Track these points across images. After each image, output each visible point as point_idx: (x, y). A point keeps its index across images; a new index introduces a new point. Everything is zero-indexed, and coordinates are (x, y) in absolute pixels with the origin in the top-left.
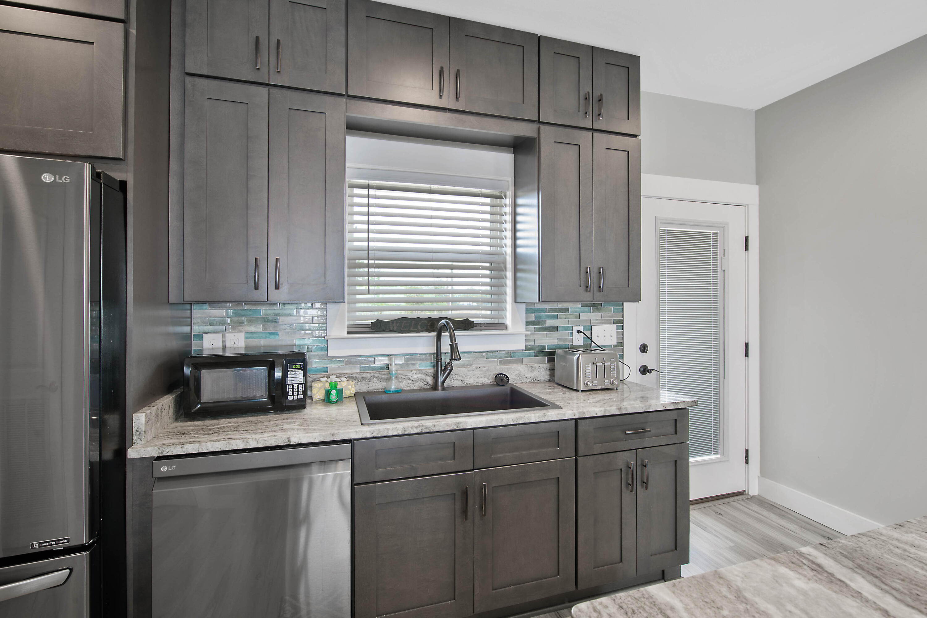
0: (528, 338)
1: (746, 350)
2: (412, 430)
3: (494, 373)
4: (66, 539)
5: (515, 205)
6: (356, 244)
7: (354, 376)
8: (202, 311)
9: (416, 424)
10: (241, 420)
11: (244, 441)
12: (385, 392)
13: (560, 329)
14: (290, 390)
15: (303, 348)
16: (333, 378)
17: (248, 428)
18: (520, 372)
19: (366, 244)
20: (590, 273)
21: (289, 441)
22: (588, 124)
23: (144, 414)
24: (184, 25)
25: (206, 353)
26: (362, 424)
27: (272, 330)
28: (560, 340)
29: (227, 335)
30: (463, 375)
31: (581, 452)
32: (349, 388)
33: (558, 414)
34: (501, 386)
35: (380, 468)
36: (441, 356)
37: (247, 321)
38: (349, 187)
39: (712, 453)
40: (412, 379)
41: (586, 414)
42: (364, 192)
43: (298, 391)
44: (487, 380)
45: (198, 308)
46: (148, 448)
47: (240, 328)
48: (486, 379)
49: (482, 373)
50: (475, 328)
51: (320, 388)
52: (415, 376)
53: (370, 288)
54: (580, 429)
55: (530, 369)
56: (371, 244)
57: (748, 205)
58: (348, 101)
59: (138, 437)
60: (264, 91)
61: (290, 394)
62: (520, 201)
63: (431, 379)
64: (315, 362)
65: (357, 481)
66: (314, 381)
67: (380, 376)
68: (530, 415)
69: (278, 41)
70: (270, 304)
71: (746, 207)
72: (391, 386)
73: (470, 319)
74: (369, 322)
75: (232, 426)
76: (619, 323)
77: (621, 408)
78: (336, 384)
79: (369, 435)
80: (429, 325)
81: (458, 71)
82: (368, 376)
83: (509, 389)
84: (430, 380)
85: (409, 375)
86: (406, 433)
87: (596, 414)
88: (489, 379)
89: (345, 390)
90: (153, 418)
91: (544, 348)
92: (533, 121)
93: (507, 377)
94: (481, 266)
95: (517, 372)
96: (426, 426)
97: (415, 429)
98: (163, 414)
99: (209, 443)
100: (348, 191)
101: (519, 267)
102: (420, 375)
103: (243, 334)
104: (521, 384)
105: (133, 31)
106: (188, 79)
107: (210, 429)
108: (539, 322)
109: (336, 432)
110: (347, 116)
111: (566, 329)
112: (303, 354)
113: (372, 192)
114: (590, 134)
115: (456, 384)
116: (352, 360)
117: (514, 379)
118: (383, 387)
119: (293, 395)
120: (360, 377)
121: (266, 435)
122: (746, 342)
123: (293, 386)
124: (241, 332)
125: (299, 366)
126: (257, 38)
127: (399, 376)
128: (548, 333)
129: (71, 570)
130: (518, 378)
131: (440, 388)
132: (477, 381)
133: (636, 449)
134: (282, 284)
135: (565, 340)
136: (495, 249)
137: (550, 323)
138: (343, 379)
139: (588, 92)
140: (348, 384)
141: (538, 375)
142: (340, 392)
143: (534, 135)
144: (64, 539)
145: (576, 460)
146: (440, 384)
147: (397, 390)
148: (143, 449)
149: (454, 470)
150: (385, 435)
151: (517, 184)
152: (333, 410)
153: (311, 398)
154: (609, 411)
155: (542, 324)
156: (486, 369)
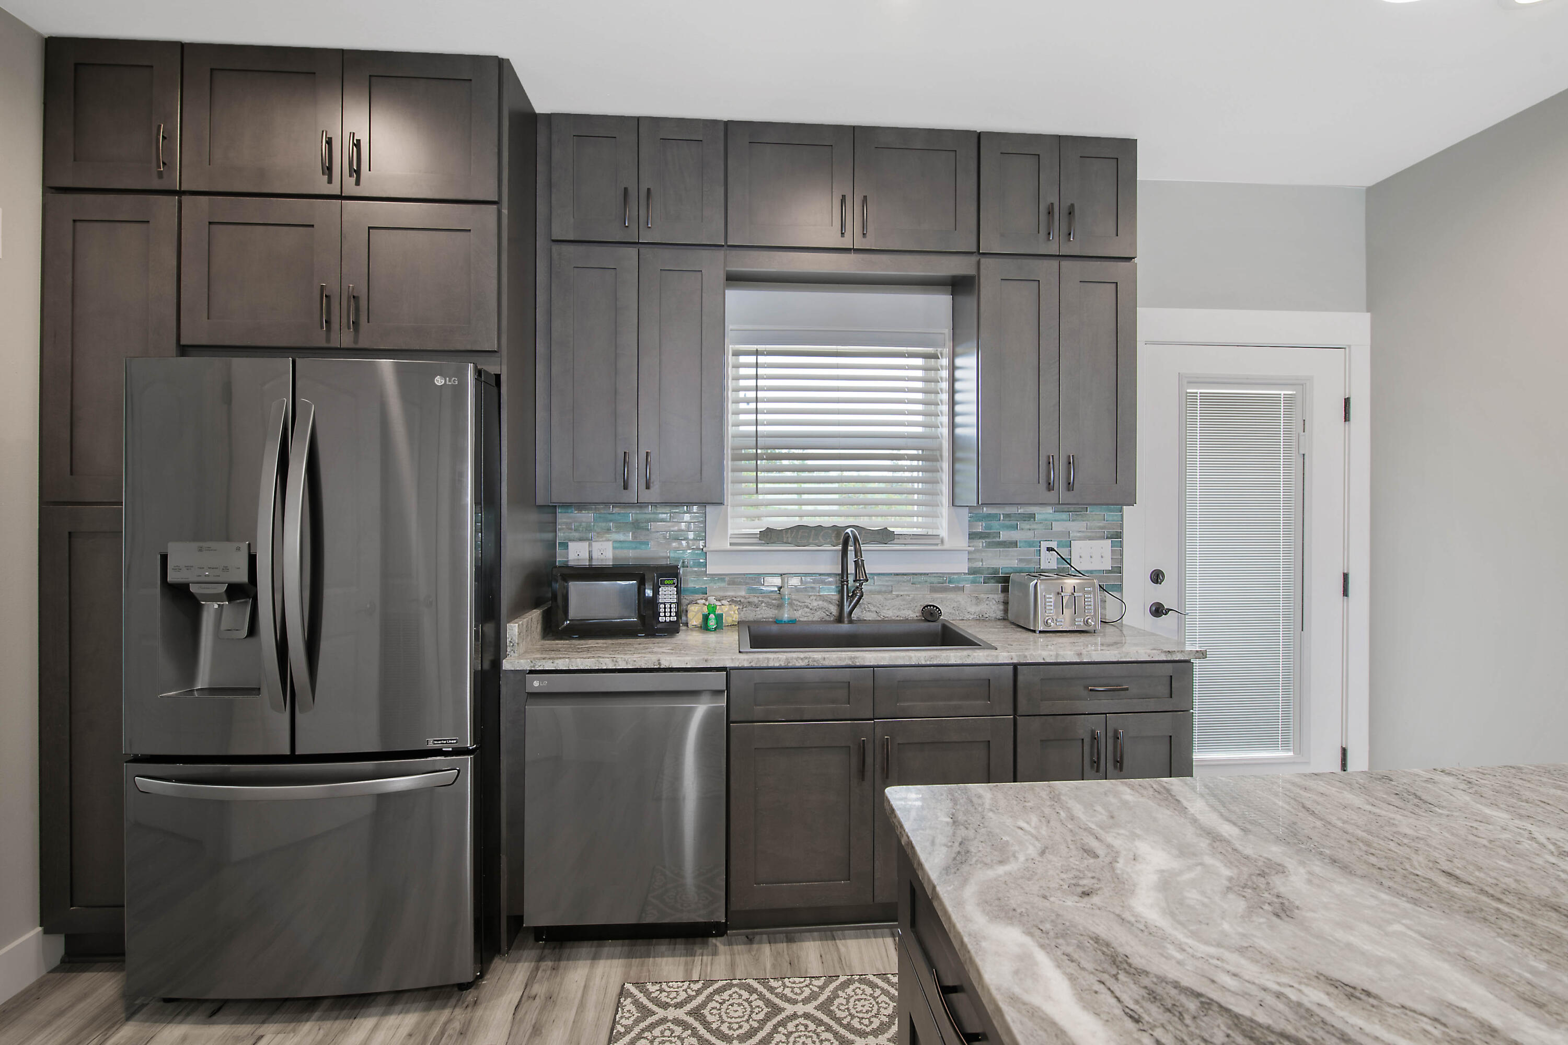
0: (974, 556)
1: (1344, 584)
2: (797, 662)
3: (922, 603)
4: (455, 740)
5: (953, 368)
6: (742, 428)
7: (739, 600)
8: (567, 514)
9: (802, 655)
10: (609, 641)
11: (613, 660)
12: (776, 622)
13: (1021, 544)
14: (662, 610)
15: (679, 561)
16: (712, 600)
17: (617, 649)
18: (960, 604)
19: (753, 428)
20: (1053, 464)
21: (659, 664)
22: (1053, 249)
23: (517, 625)
24: (550, 185)
25: (571, 564)
26: (740, 652)
27: (642, 538)
28: (1020, 560)
29: (594, 544)
30: (878, 605)
31: (1022, 709)
32: (731, 614)
33: (988, 656)
34: (929, 621)
35: (760, 705)
36: (847, 578)
37: (616, 527)
38: (733, 355)
39: (1280, 748)
40: (811, 607)
41: (1028, 658)
42: (752, 359)
43: (670, 612)
44: (912, 613)
45: (563, 511)
46: (522, 661)
47: (607, 536)
48: (910, 612)
49: (904, 603)
50: (896, 541)
51: (697, 613)
52: (815, 604)
53: (760, 485)
54: (1020, 678)
55: (974, 601)
56: (760, 428)
57: (1350, 346)
58: (728, 252)
59: (512, 648)
60: (632, 252)
61: (662, 614)
62: (959, 362)
63: (836, 608)
64: (692, 581)
65: (732, 718)
66: (691, 603)
67: (770, 601)
68: (948, 654)
69: (649, 190)
70: (641, 507)
71: (1347, 350)
72: (783, 614)
73: (889, 529)
74: (757, 531)
75: (600, 647)
76: (1114, 537)
77: (1081, 654)
78: (715, 607)
79: (746, 665)
80: (833, 535)
81: (865, 197)
82: (756, 600)
83: (940, 627)
84: (834, 610)
85: (806, 601)
86: (790, 665)
87: (1044, 659)
88: (915, 612)
89: (726, 617)
90: (525, 631)
91: (996, 571)
92: (971, 253)
93: (939, 610)
94: (906, 454)
95: (955, 605)
96: (814, 658)
97: (800, 661)
98: (532, 629)
99: (578, 660)
100: (731, 359)
101: (959, 454)
102: (820, 603)
103: (611, 542)
104: (961, 621)
105: (505, 211)
106: (555, 248)
107: (579, 648)
108: (989, 534)
109: (709, 658)
110: (727, 271)
111: (1030, 544)
112: (676, 567)
113: (762, 359)
114: (1054, 263)
115: (870, 616)
116: (736, 580)
117: (950, 613)
118: (774, 616)
119: (665, 616)
120: (746, 601)
121: (635, 656)
122: (1346, 572)
123: (665, 605)
124: (609, 540)
125: (671, 582)
126: (626, 189)
127: (794, 601)
128: (1003, 551)
129: (459, 771)
130: (957, 612)
131: (846, 619)
132: (898, 614)
133: (1106, 714)
134: (653, 483)
135: (1028, 561)
136: (928, 429)
137: (1004, 535)
138: (724, 602)
139: (1052, 204)
140: (730, 610)
141: (986, 610)
142: (719, 618)
143: (972, 272)
144: (453, 740)
145: (1015, 720)
146: (846, 615)
147: (791, 621)
148: (517, 661)
149: (848, 717)
150: (765, 665)
151: (956, 338)
152: (712, 638)
153: (686, 624)
154: (1063, 657)
155: (994, 537)
156: (910, 598)
